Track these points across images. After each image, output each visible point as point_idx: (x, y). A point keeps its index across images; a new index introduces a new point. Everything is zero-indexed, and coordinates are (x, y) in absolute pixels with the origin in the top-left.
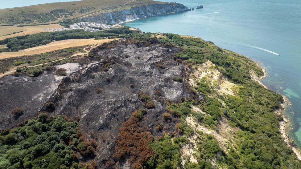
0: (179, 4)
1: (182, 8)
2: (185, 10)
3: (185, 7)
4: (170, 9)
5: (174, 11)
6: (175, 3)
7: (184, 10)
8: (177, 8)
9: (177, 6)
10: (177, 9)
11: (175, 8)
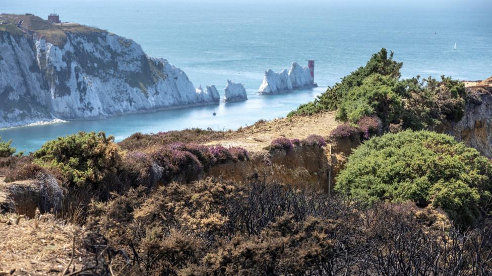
0: (95, 35)
1: (134, 80)
2: (169, 100)
3: (160, 65)
4: (14, 80)
5: (61, 103)
6: (54, 18)
7: (152, 101)
8: (85, 78)
9: (80, 55)
10: (82, 89)
11: (64, 75)
